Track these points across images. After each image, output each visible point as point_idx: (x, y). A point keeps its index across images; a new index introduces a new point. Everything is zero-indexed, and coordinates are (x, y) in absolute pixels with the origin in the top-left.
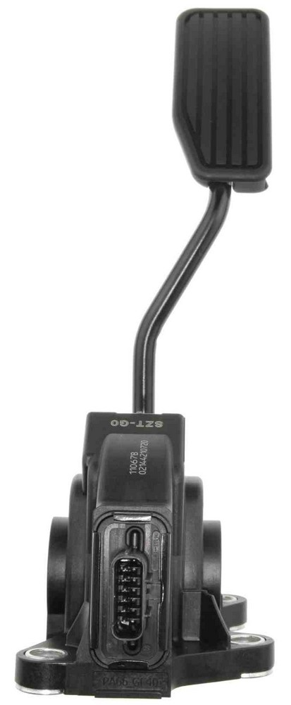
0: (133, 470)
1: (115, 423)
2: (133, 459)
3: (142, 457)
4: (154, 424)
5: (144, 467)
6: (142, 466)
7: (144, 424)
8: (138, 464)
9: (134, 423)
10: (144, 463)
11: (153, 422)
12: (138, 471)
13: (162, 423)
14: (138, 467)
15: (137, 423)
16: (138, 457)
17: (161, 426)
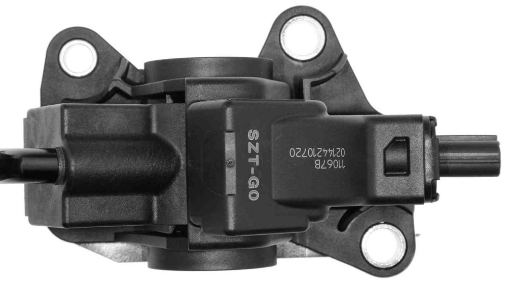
0: (341, 165)
1: (254, 195)
2: (326, 165)
3: (322, 153)
4: (254, 142)
5: (336, 151)
6: (335, 153)
7: (253, 154)
8: (333, 159)
9: (253, 170)
10: (331, 151)
11: (250, 143)
12: (341, 158)
13: (250, 131)
14: (336, 158)
15: (253, 164)
16: (322, 159)
17: (256, 132)
